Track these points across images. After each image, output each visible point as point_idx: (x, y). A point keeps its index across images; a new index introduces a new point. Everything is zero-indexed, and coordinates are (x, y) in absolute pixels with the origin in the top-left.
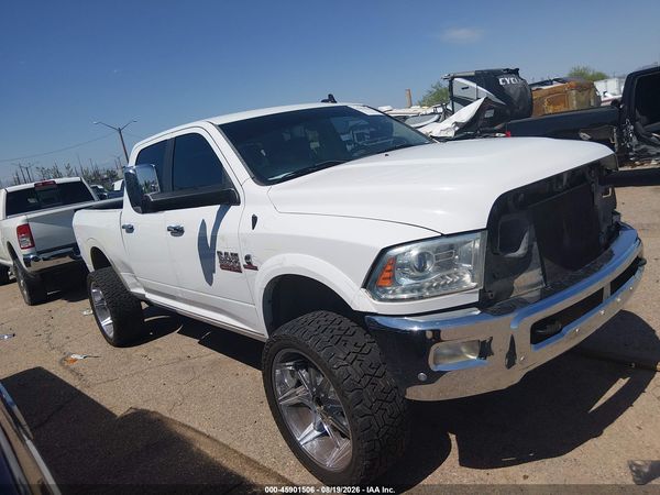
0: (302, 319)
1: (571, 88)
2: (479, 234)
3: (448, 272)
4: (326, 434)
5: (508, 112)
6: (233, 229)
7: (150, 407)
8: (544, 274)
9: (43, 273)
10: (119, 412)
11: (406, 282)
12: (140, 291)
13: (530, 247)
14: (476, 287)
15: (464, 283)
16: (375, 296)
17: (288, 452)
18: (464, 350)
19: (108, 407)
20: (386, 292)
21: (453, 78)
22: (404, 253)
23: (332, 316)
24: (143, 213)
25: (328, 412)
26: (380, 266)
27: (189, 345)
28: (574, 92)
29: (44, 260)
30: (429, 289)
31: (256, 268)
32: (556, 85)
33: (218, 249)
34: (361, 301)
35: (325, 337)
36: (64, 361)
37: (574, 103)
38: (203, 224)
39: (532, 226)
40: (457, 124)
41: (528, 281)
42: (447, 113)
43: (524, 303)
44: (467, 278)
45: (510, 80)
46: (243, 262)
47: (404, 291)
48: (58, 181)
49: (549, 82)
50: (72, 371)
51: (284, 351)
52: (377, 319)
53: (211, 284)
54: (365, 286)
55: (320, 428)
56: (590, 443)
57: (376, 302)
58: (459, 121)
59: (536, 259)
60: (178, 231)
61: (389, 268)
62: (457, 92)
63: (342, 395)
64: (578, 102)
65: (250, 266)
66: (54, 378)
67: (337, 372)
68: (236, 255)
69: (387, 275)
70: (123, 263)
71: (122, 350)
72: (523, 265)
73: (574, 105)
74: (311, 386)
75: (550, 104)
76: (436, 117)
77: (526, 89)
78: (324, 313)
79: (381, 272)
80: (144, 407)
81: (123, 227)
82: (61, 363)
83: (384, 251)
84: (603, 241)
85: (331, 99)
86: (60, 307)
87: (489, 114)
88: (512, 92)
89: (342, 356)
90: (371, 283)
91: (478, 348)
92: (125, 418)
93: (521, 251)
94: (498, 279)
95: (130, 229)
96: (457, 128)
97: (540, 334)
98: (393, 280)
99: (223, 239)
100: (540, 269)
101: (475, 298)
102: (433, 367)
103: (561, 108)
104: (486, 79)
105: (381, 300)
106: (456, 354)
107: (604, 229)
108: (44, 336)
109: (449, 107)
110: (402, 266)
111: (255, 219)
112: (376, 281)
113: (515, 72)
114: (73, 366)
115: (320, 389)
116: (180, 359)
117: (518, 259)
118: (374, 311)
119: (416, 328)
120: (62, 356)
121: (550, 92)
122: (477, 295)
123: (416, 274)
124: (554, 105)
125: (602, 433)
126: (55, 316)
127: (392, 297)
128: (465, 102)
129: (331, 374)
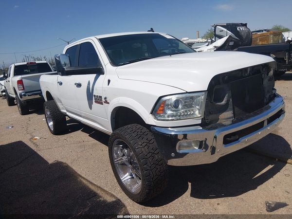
0: (126, 127)
1: (271, 34)
2: (203, 93)
3: (188, 109)
4: (133, 178)
5: (240, 43)
6: (101, 85)
7: (63, 161)
8: (234, 113)
9: (28, 101)
10: (50, 162)
11: (169, 112)
12: (64, 111)
13: (228, 101)
14: (201, 117)
15: (195, 115)
16: (156, 118)
17: (117, 184)
18: (193, 145)
19: (46, 159)
20: (160, 116)
21: (216, 26)
22: (169, 100)
23: (139, 126)
24: (62, 75)
25: (134, 168)
26: (158, 104)
27: (85, 136)
28: (272, 36)
29: (28, 95)
30: (179, 116)
31: (108, 103)
32: (264, 32)
33: (94, 94)
34: (149, 120)
35: (134, 135)
36: (31, 139)
37: (271, 41)
38: (89, 82)
39: (230, 91)
40: (215, 47)
41: (226, 116)
42: (212, 42)
43: (222, 125)
44: (197, 112)
45: (242, 28)
46: (103, 100)
47: (168, 117)
48: (37, 62)
49: (262, 31)
50: (34, 143)
51: (117, 140)
52: (156, 128)
53: (91, 109)
54: (152, 113)
55: (131, 175)
56: (250, 192)
57: (156, 121)
58: (216, 45)
59: (231, 106)
60: (79, 85)
61: (162, 105)
62: (218, 33)
63: (139, 160)
64: (273, 40)
65: (106, 102)
66: (26, 146)
67: (137, 150)
68: (101, 97)
69: (161, 108)
70: (58, 99)
71: (57, 136)
72: (224, 109)
73: (271, 42)
74: (128, 156)
75: (260, 41)
76: (207, 43)
77: (249, 33)
78: (136, 124)
79: (159, 107)
80: (61, 161)
81: (58, 83)
82: (30, 140)
83: (161, 98)
84: (265, 101)
85: (152, 30)
86: (34, 116)
87: (231, 44)
88: (242, 34)
89: (140, 143)
90: (154, 112)
91: (199, 144)
92: (52, 165)
93: (223, 102)
94: (212, 114)
95: (61, 84)
96: (215, 49)
97: (228, 140)
98: (164, 111)
99: (96, 90)
100: (232, 111)
101: (200, 122)
102: (178, 151)
103: (265, 43)
104: (231, 27)
105: (158, 120)
106: (189, 146)
107: (267, 96)
108: (25, 128)
109: (213, 39)
110: (168, 105)
111: (109, 81)
112: (156, 111)
113: (245, 25)
114: (35, 141)
115: (131, 158)
116: (80, 142)
117: (223, 106)
118: (155, 124)
119: (173, 133)
120: (31, 137)
121: (261, 36)
122: (201, 120)
123: (174, 109)
124: (262, 41)
125: (256, 188)
126: (31, 120)
127: (163, 119)
128: (220, 37)
129: (135, 151)
